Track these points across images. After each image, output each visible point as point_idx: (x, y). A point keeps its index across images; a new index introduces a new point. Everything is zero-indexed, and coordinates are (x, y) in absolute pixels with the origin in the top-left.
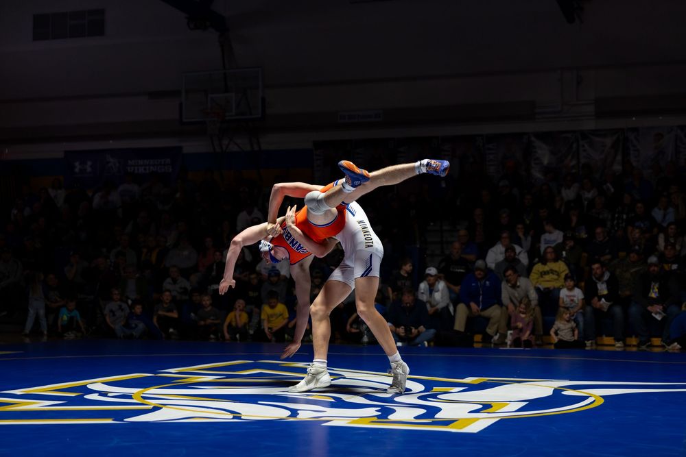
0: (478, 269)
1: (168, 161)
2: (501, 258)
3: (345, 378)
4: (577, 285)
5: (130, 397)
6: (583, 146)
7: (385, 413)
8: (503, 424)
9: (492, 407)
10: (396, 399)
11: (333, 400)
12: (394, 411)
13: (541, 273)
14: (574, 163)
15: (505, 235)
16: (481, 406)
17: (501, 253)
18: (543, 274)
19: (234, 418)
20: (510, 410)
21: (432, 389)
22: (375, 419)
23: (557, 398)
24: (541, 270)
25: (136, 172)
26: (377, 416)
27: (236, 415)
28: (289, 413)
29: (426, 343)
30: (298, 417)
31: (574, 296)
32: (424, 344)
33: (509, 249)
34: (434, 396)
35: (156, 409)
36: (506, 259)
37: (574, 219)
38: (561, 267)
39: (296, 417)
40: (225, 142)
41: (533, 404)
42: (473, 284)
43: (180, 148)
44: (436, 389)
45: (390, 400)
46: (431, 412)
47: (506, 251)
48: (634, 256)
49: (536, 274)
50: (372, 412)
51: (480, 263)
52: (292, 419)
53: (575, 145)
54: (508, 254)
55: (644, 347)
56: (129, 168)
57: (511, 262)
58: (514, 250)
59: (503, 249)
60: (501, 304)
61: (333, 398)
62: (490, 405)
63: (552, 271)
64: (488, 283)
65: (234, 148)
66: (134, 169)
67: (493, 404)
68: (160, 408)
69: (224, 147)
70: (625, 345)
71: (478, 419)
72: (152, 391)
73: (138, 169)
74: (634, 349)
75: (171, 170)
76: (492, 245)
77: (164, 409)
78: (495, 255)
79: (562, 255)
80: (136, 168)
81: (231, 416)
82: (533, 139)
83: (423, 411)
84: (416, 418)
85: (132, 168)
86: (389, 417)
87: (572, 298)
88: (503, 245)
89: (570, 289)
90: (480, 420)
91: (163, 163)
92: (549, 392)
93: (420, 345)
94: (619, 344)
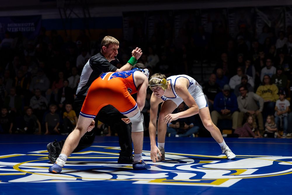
1: (33, 24)
2: (239, 83)
4: (285, 98)
5: (12, 168)
6: (287, 15)
7: (171, 176)
8: (244, 182)
9: (236, 172)
10: (177, 168)
12: (177, 175)
13: (263, 92)
14: (282, 25)
15: (239, 69)
16: (230, 172)
17: (239, 80)
18: (264, 92)
19: (77, 179)
20: (248, 174)
21: (199, 162)
22: (165, 180)
23: (276, 167)
24: (262, 90)
25: (13, 31)
26: (167, 178)
27: (79, 178)
28: (112, 176)
29: (194, 135)
30: (117, 178)
31: (284, 104)
32: (193, 136)
33: (244, 78)
34: (201, 166)
35: (28, 174)
36: (242, 83)
37: (282, 60)
38: (274, 88)
40: (68, 12)
41: (261, 170)
42: (221, 99)
43: (40, 16)
44: (201, 162)
45: (174, 168)
46: (200, 175)
47: (242, 79)
49: (259, 92)
50: (163, 175)
51: (226, 87)
52: (113, 180)
53: (282, 15)
54: (243, 81)
56: (8, 29)
57: (245, 85)
58: (247, 78)
59: (240, 78)
60: (239, 110)
62: (235, 170)
63: (269, 91)
64: (230, 99)
65: (73, 16)
66: (12, 30)
67: (237, 170)
68: (31, 174)
69: (67, 16)
71: (228, 179)
72: (25, 164)
73: (14, 30)
75: (34, 30)
76: (232, 76)
77: (33, 175)
78: (235, 81)
79: (275, 81)
80: (13, 29)
81: (76, 179)
82: (257, 10)
83: (195, 175)
84: (191, 178)
85: (11, 29)
87: (283, 105)
88: (239, 76)
89: (282, 100)
90: (230, 180)
91: (29, 25)
92: (271, 163)
93: (190, 137)
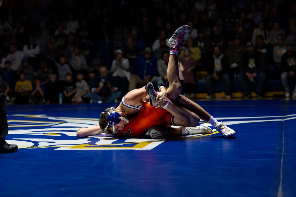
0: (147, 53)
3: (66, 122)
11: (60, 136)
12: (99, 140)
26: (89, 143)
28: (33, 144)
29: (116, 101)
30: (39, 146)
39: (37, 146)
48: (237, 42)
50: (85, 141)
51: (148, 49)
52: (35, 148)
55: (246, 98)
61: (60, 134)
70: (233, 97)
71: (151, 142)
74: (240, 99)
79: (198, 44)
86: (96, 143)
94: (228, 97)
